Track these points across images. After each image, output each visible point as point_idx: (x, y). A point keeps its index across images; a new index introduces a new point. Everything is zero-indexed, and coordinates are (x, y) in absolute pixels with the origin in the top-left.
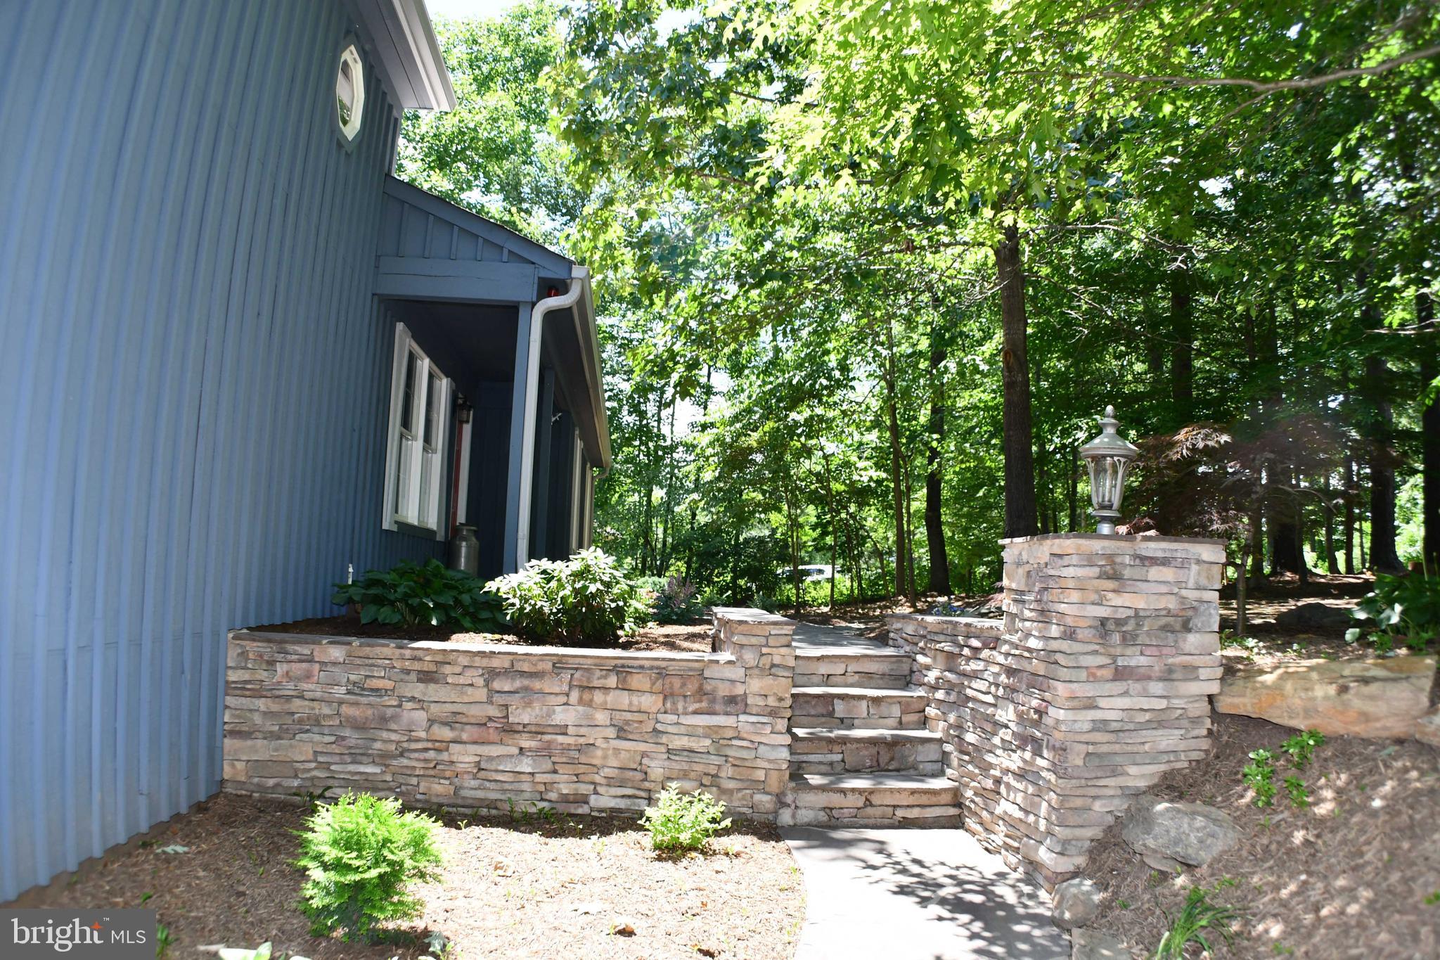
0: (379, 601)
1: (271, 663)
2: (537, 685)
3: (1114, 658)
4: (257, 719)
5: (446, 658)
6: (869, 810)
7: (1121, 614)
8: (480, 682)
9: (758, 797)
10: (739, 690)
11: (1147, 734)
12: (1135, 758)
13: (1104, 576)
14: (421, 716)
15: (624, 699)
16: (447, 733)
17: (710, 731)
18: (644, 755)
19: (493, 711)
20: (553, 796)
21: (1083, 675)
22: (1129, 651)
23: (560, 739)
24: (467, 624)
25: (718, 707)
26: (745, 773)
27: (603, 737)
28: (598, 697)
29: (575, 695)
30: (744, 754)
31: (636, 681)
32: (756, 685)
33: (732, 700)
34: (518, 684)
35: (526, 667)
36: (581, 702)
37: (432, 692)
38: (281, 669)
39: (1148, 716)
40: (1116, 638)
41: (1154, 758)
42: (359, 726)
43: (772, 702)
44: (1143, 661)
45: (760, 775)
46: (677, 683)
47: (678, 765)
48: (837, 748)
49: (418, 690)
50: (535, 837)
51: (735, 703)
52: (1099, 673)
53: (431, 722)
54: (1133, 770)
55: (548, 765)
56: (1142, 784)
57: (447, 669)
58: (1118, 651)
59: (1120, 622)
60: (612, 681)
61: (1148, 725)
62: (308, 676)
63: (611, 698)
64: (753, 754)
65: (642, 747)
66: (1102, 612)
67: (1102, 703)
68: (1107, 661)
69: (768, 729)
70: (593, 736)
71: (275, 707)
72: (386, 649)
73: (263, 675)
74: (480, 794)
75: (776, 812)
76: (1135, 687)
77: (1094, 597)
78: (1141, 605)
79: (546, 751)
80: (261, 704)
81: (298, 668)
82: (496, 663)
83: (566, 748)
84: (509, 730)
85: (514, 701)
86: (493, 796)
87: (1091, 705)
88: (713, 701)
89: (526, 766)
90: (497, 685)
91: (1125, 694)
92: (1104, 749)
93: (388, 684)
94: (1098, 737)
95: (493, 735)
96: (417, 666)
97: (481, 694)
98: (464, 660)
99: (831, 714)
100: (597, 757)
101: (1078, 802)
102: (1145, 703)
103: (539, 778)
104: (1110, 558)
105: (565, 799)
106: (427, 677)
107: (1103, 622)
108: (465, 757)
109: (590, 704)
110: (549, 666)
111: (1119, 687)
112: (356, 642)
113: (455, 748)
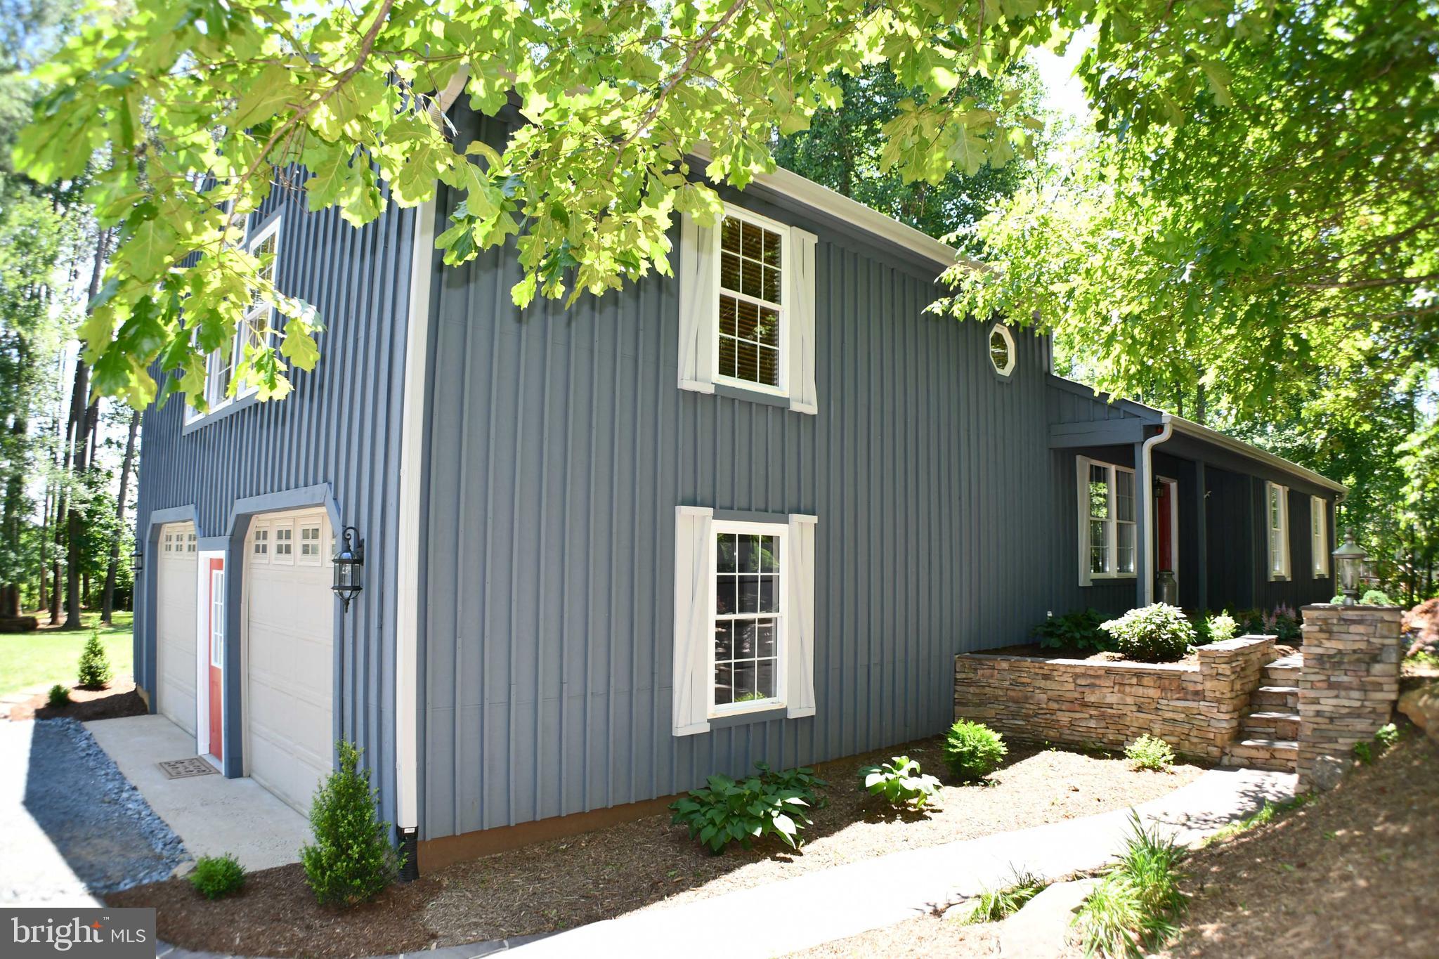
0: (1051, 634)
1: (976, 669)
2: (1098, 682)
3: (1329, 677)
4: (970, 697)
5: (1054, 668)
6: (1273, 761)
7: (1332, 652)
8: (1071, 680)
9: (1211, 749)
10: (1199, 687)
11: (1349, 721)
12: (1341, 733)
13: (1321, 631)
14: (1044, 697)
15: (1140, 691)
16: (1055, 706)
17: (1185, 710)
18: (1151, 721)
19: (1077, 695)
20: (1105, 740)
21: (1309, 685)
22: (1336, 673)
23: (1109, 710)
24: (1099, 647)
25: (1189, 697)
26: (1203, 734)
27: (1130, 710)
28: (1127, 689)
29: (1117, 688)
30: (1202, 724)
31: (1146, 681)
32: (1209, 685)
33: (1196, 693)
34: (1089, 681)
35: (1092, 673)
36: (1119, 691)
37: (1048, 684)
38: (980, 672)
39: (1347, 710)
40: (1328, 666)
41: (1352, 734)
42: (1016, 701)
43: (1218, 694)
44: (1345, 679)
45: (1211, 736)
46: (1167, 682)
47: (1169, 727)
48: (1272, 725)
49: (1042, 683)
50: (1086, 757)
51: (1199, 695)
52: (1318, 685)
53: (1049, 700)
54: (1340, 740)
55: (1103, 724)
56: (1344, 748)
57: (1055, 673)
58: (1329, 673)
59: (1330, 656)
60: (1134, 681)
61: (1349, 715)
62: (992, 676)
63: (1134, 690)
64: (1205, 724)
65: (1150, 717)
66: (1320, 651)
67: (1322, 701)
68: (1323, 678)
69: (1215, 710)
70: (1126, 710)
71: (977, 691)
72: (1028, 662)
73: (971, 675)
74: (1071, 738)
75: (1221, 758)
76: (1343, 693)
77: (1316, 642)
78: (1341, 647)
79: (1102, 717)
80: (972, 690)
81: (988, 672)
82: (1077, 670)
83: (1113, 716)
84: (1085, 705)
85: (1087, 690)
86: (1077, 739)
87: (1316, 701)
88: (1186, 693)
89: (1092, 724)
90: (1079, 682)
91: (1337, 697)
92: (1323, 727)
93: (1028, 680)
94: (1319, 720)
95: (1078, 708)
96: (1041, 671)
97: (1071, 686)
98: (1063, 669)
99: (1285, 705)
100: (1127, 721)
101: (1309, 755)
102: (1346, 703)
103: (1099, 731)
104: (1325, 621)
105: (1111, 742)
106: (1046, 677)
107: (1322, 655)
108: (1064, 718)
109: (1123, 692)
110: (1102, 672)
111: (1334, 693)
112: (1014, 659)
113: (1059, 713)
